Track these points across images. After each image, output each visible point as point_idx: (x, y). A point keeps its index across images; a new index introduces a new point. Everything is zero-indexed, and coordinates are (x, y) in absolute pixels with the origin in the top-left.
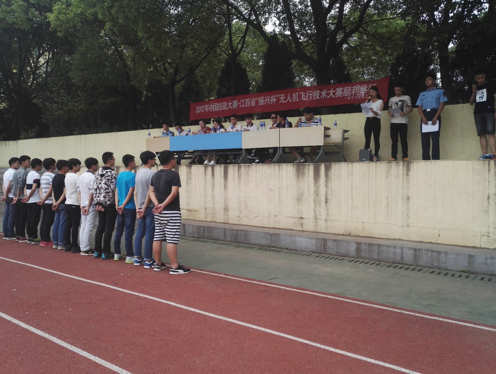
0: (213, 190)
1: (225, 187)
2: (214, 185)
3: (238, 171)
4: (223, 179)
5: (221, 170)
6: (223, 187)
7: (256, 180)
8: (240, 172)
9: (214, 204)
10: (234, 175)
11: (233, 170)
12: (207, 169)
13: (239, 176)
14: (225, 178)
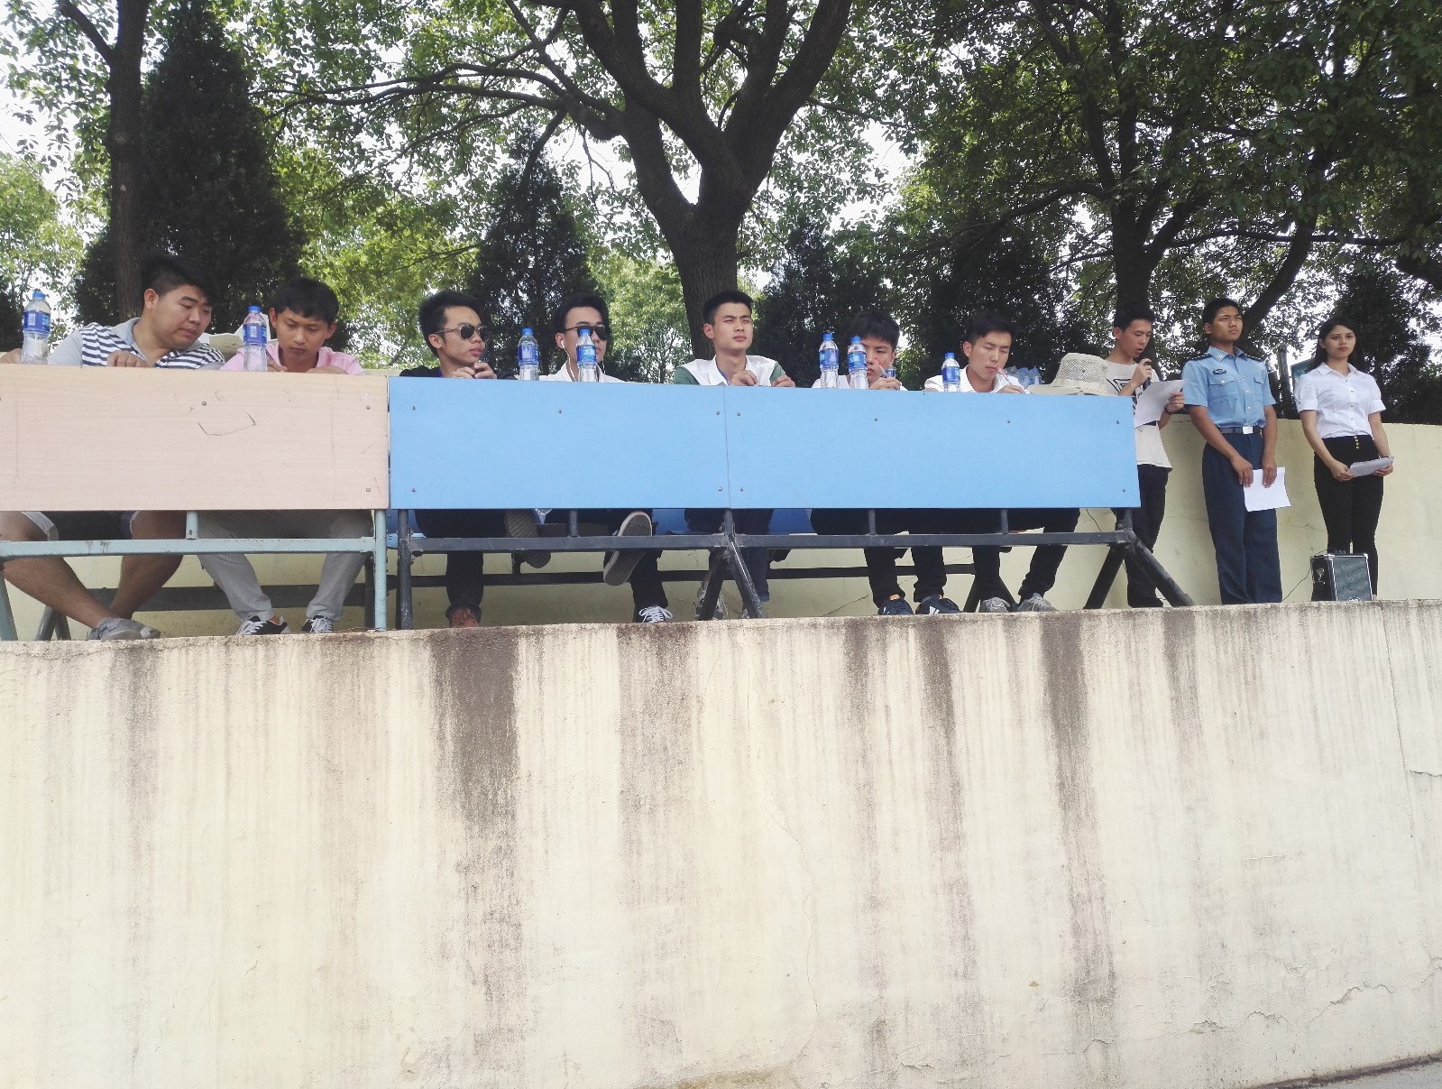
0: (951, 841)
1: (1070, 791)
2: (956, 787)
3: (1171, 656)
4: (1038, 732)
5: (1014, 662)
6: (1045, 800)
7: (1316, 718)
8: (1183, 666)
9: (967, 971)
10: (1137, 691)
11: (1122, 656)
12: (873, 657)
13: (1176, 700)
14: (1057, 725)
